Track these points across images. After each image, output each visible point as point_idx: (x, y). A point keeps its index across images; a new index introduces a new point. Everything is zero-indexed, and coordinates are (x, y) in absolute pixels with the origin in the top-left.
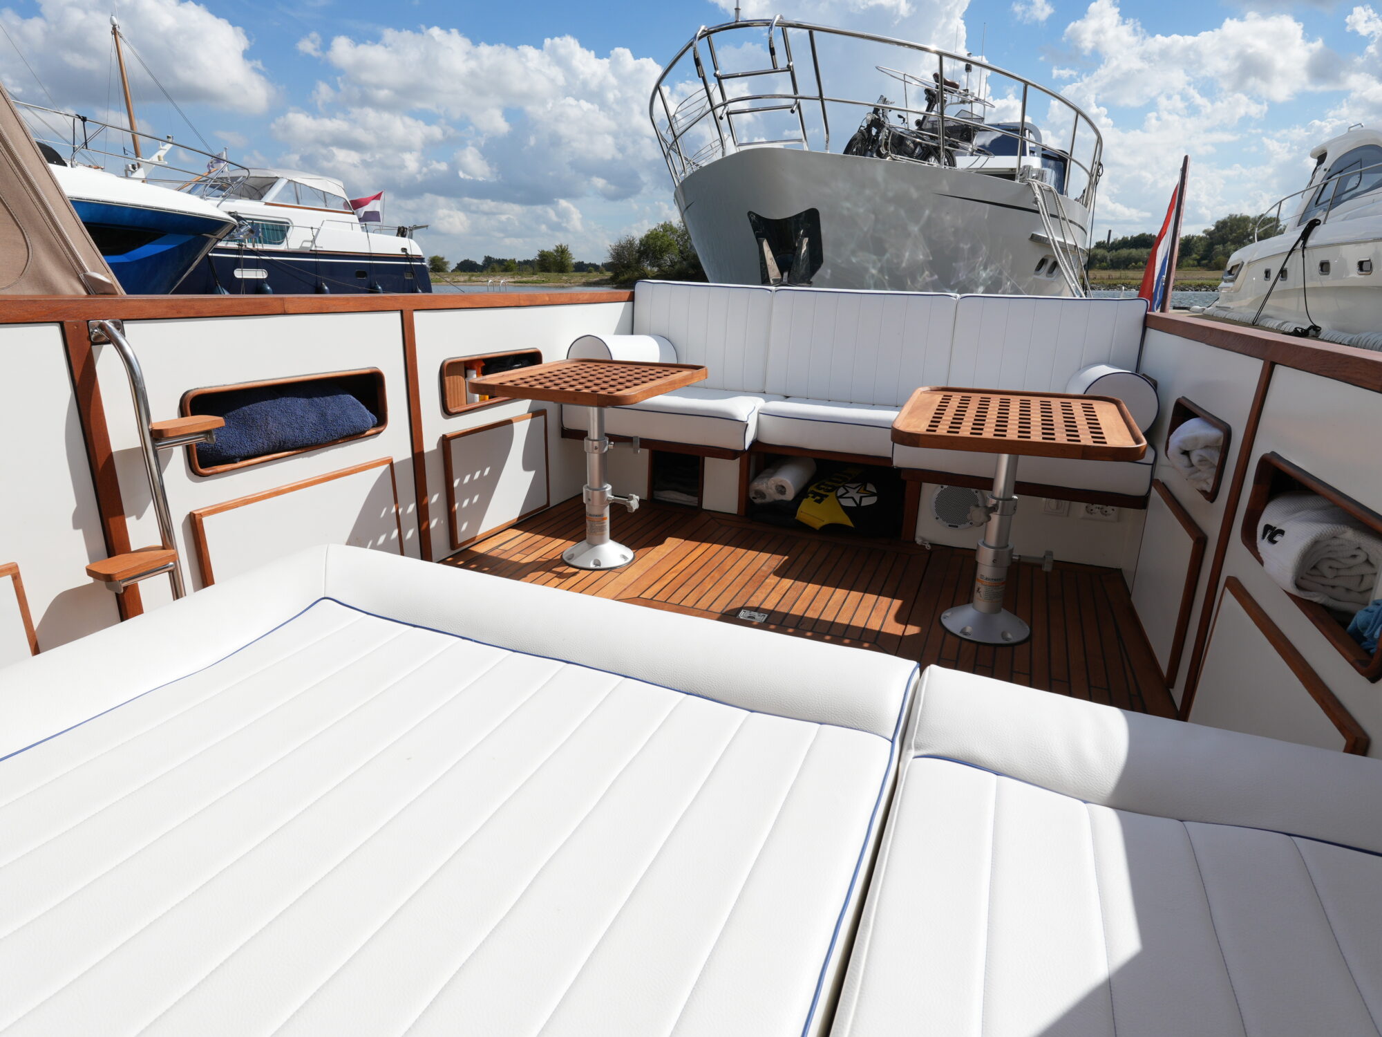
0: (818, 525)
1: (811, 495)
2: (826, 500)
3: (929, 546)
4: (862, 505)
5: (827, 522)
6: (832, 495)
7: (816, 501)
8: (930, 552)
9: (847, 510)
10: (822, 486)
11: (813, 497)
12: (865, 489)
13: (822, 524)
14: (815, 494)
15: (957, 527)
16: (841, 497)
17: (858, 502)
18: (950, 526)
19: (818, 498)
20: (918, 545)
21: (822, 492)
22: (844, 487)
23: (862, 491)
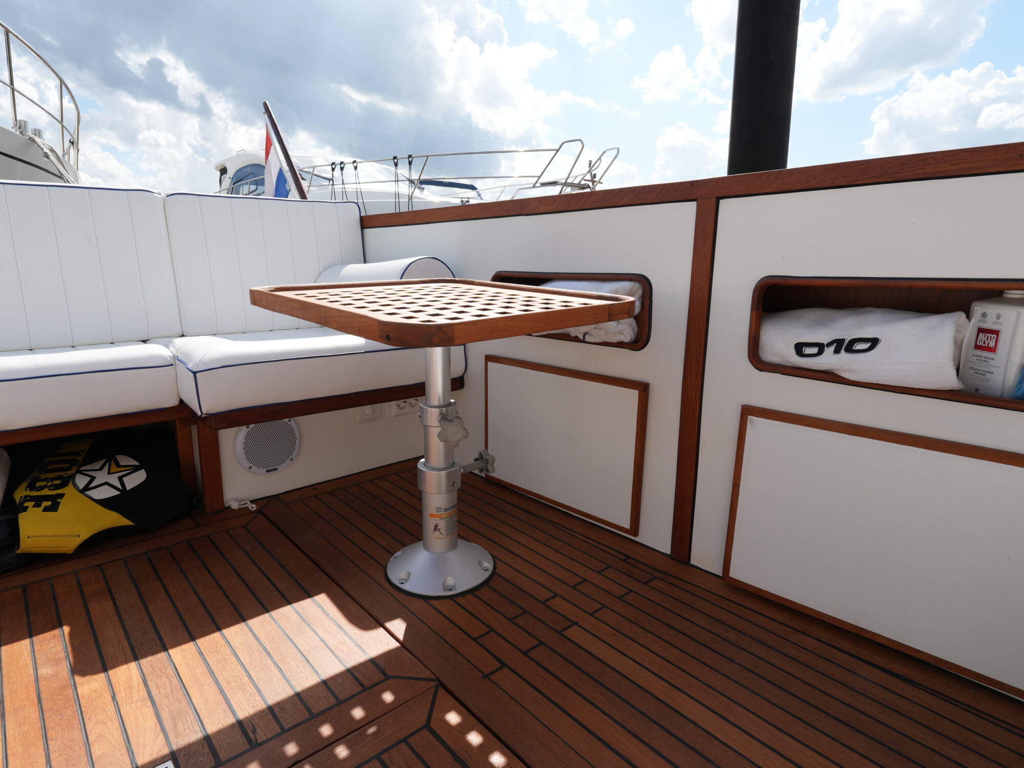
0: (71, 545)
1: (30, 504)
2: (63, 502)
3: (254, 506)
4: (128, 487)
5: (85, 535)
6: (68, 490)
7: (46, 509)
8: (259, 512)
9: (106, 503)
10: (38, 484)
11: (37, 505)
12: (118, 465)
13: (78, 541)
14: (38, 501)
15: (276, 469)
16: (87, 488)
17: (120, 487)
18: (267, 471)
19: (46, 504)
20: (234, 510)
21: (46, 492)
22: (81, 472)
23: (114, 468)
